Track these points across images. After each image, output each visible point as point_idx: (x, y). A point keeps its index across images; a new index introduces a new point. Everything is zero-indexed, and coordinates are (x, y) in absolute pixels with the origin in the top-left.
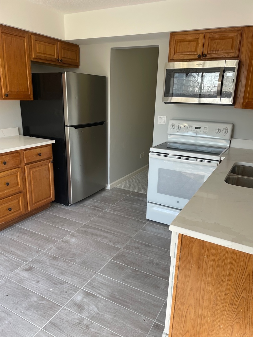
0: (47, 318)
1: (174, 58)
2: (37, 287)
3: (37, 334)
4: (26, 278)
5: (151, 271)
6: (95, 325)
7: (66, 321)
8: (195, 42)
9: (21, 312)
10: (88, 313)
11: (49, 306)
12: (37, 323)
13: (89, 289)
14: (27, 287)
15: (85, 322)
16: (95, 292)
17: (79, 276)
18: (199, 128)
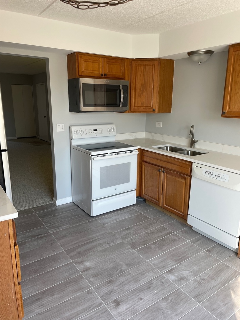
0: (189, 299)
1: (83, 74)
2: (149, 301)
3: (205, 308)
4: (131, 307)
5: (158, 237)
6: (202, 275)
7: (195, 289)
8: (97, 64)
9: (178, 315)
10: (190, 276)
11: (176, 296)
12: (192, 306)
13: (164, 270)
14: (145, 308)
15: (198, 279)
16: (170, 268)
17: (146, 271)
18: (96, 130)
